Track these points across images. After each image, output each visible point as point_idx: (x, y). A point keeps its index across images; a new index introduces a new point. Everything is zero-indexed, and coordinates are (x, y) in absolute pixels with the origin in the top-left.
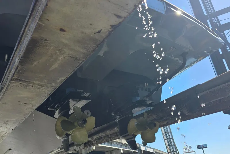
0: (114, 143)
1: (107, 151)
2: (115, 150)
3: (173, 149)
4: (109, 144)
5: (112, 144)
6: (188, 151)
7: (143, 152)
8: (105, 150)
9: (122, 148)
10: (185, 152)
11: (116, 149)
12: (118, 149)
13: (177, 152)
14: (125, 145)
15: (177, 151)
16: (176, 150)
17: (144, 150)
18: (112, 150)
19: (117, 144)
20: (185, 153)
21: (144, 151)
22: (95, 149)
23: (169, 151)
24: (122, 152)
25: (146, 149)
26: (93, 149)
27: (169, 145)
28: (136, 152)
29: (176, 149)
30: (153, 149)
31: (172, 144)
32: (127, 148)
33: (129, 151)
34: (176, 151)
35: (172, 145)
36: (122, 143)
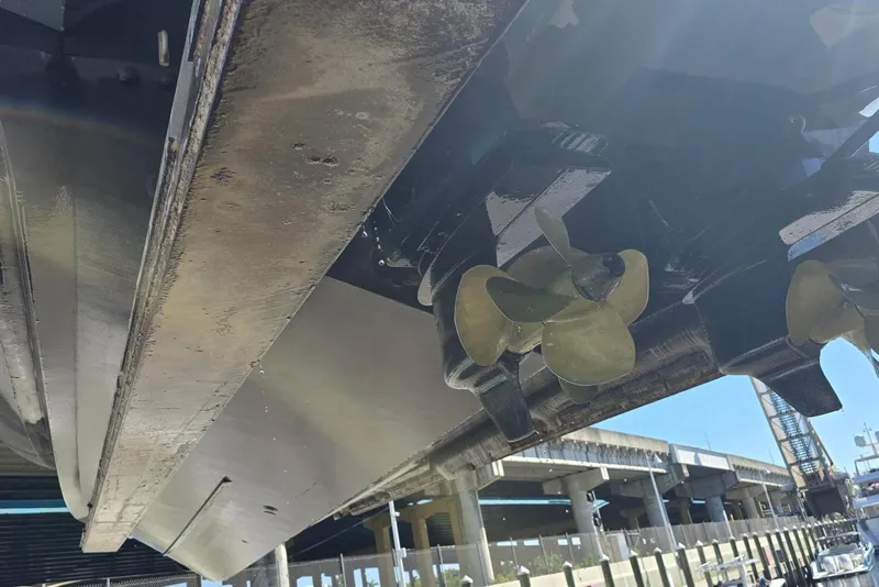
0: (573, 447)
1: (550, 480)
2: (580, 472)
3: (807, 450)
4: (555, 453)
5: (565, 452)
6: (872, 454)
7: (685, 471)
8: (539, 476)
9: (603, 462)
10: (859, 458)
11: (580, 470)
12: (591, 469)
13: (822, 460)
14: (615, 453)
15: (824, 455)
16: (820, 453)
17: (692, 462)
18: (568, 474)
19: (584, 449)
20: (860, 461)
21: (689, 467)
22: (502, 474)
23: (791, 460)
24: (606, 477)
25: (697, 459)
26: (496, 473)
27: (789, 438)
28: (662, 474)
29: (820, 448)
30: (725, 456)
31: (803, 432)
32: (624, 460)
33: (633, 471)
34: (820, 458)
35: (799, 436)
36: (603, 447)
